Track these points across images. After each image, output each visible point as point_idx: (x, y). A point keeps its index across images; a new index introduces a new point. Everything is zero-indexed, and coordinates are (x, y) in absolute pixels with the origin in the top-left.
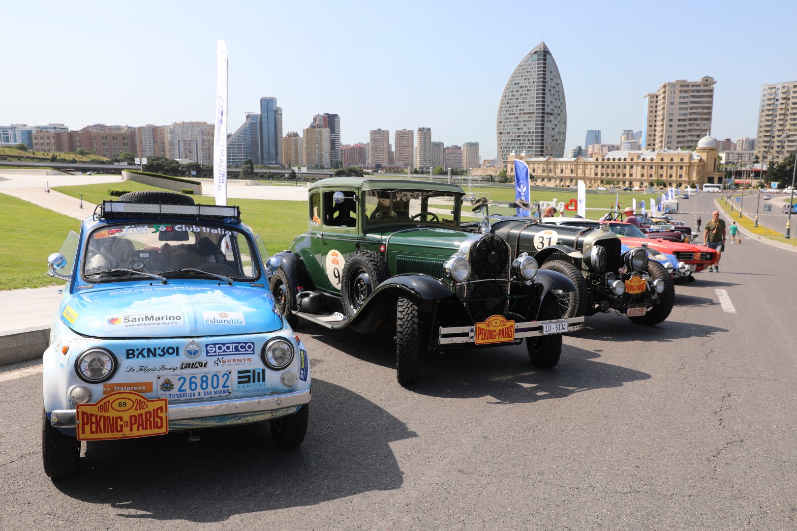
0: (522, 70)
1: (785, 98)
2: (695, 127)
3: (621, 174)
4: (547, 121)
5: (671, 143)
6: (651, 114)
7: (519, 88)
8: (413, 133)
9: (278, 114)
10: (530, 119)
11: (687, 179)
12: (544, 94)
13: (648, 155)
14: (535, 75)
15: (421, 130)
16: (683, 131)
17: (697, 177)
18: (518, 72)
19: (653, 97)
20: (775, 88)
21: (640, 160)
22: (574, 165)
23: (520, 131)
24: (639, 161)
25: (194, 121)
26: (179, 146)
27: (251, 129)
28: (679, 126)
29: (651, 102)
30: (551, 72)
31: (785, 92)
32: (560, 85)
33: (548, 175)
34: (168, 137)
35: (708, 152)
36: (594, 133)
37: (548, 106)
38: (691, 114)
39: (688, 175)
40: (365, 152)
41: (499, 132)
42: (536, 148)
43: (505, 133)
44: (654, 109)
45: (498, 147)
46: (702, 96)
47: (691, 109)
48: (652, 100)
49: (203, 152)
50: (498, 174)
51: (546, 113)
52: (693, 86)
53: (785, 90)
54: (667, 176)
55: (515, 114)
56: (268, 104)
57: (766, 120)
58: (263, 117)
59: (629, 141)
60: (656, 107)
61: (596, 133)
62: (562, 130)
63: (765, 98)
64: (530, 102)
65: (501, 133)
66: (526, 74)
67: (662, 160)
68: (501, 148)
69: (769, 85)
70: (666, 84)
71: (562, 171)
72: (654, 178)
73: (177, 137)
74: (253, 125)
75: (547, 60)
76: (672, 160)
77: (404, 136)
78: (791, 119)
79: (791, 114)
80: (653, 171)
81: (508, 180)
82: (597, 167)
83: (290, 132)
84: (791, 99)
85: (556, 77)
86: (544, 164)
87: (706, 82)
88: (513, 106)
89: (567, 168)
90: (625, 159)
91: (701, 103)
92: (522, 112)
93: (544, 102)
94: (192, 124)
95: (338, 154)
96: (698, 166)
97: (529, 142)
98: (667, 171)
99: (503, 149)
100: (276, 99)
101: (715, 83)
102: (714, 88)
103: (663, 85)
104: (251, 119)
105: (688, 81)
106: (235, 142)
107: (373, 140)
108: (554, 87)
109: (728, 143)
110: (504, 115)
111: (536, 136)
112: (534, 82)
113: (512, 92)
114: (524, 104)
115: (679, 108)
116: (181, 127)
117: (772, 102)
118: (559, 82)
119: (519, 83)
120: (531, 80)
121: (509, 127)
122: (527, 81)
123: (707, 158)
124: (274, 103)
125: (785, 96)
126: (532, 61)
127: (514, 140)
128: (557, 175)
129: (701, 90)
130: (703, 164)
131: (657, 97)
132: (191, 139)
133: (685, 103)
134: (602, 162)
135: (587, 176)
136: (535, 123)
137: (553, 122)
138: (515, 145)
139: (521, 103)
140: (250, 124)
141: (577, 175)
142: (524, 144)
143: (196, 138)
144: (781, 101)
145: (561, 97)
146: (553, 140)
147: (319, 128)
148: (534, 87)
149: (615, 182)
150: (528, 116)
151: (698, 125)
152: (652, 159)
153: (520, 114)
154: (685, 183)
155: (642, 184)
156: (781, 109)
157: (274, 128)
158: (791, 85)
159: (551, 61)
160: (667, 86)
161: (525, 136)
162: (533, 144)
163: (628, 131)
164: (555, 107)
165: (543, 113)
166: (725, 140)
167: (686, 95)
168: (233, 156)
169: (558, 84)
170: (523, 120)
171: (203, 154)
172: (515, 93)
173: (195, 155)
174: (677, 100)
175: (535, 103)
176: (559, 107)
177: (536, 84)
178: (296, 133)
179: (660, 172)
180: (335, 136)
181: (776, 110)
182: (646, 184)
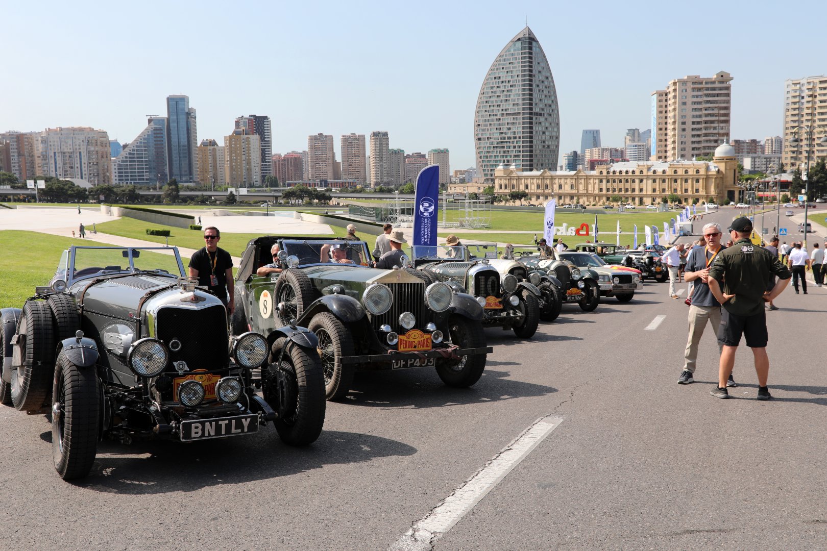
0: (502, 60)
1: (811, 96)
2: (712, 131)
3: (629, 190)
4: (536, 123)
5: (685, 150)
6: (661, 115)
7: (500, 83)
8: (365, 138)
9: (192, 117)
10: (515, 121)
11: (704, 194)
12: (531, 90)
13: (659, 167)
14: (518, 68)
15: (375, 134)
16: (699, 136)
17: (715, 191)
18: (497, 63)
19: (662, 96)
20: (799, 83)
21: (651, 173)
22: (574, 180)
23: (504, 136)
24: (649, 174)
25: (76, 126)
26: (55, 159)
27: (155, 137)
28: (693, 129)
29: (660, 101)
30: (539, 63)
31: (811, 89)
32: (550, 79)
33: (544, 192)
34: (39, 148)
35: (726, 162)
36: (592, 133)
37: (536, 104)
38: (706, 115)
39: (706, 189)
40: (301, 164)
41: (477, 137)
42: (523, 156)
43: (484, 139)
44: (664, 109)
45: (477, 155)
46: (718, 95)
47: (706, 110)
48: (660, 98)
49: (90, 167)
50: (482, 191)
51: (534, 113)
52: (706, 83)
53: (811, 86)
54: (682, 191)
55: (496, 115)
56: (177, 104)
57: (792, 121)
58: (171, 121)
59: (635, 144)
60: (666, 106)
61: (593, 134)
62: (554, 134)
63: (790, 95)
64: (514, 100)
65: (480, 139)
66: (508, 66)
67: (675, 172)
68: (480, 157)
69: (792, 81)
70: (676, 81)
71: (560, 187)
72: (668, 193)
73: (52, 147)
74: (158, 132)
75: (534, 48)
76: (686, 172)
77: (353, 143)
78: (820, 120)
79: (819, 113)
80: (666, 185)
81: (497, 199)
82: (601, 181)
83: (205, 140)
84: (818, 96)
85: (545, 69)
86: (538, 179)
87: (721, 78)
88: (493, 106)
89: (566, 183)
90: (633, 172)
91: (717, 103)
92: (505, 112)
93: (531, 99)
94: (74, 130)
95: (269, 168)
96: (716, 178)
97: (514, 150)
98: (681, 185)
99: (482, 159)
100: (188, 98)
101: (732, 79)
102: (730, 85)
103: (673, 81)
104: (155, 124)
105: (701, 77)
106: (134, 154)
107: (313, 147)
108: (543, 82)
109: (753, 145)
110: (483, 116)
111: (523, 142)
112: (518, 76)
113: (492, 88)
114: (507, 103)
115: (693, 109)
116: (57, 134)
117: (797, 100)
118: (548, 75)
119: (499, 77)
120: (515, 74)
121: (489, 131)
122: (510, 74)
123: (726, 169)
124: (186, 103)
125: (811, 93)
126: (515, 50)
127: (497, 147)
128: (555, 191)
129: (716, 87)
130: (721, 176)
131: (666, 95)
132: (72, 150)
133: (699, 103)
134: (606, 176)
135: (590, 192)
136: (521, 125)
137: (543, 124)
138: (498, 154)
139: (503, 101)
140: (154, 130)
141: (578, 192)
142: (508, 151)
143: (79, 149)
144: (807, 99)
145: (552, 93)
146: (544, 146)
147: (246, 134)
148: (519, 82)
149: (623, 199)
150: (512, 117)
151: (715, 128)
152: (664, 172)
153: (503, 115)
154: (703, 198)
155: (654, 200)
156: (808, 108)
157: (186, 135)
158: (817, 81)
159: (538, 49)
160: (678, 83)
161: (510, 142)
162: (520, 152)
163: (634, 130)
164: (545, 105)
165: (531, 114)
166: (750, 141)
167: (700, 93)
168: (131, 172)
169: (547, 78)
170: (506, 122)
171: (90, 170)
172: (495, 89)
173: (78, 172)
174: (690, 100)
175: (520, 102)
176: (550, 106)
177: (520, 78)
178: (214, 140)
179: (674, 185)
180: (264, 144)
181: (802, 109)
182: (658, 200)
